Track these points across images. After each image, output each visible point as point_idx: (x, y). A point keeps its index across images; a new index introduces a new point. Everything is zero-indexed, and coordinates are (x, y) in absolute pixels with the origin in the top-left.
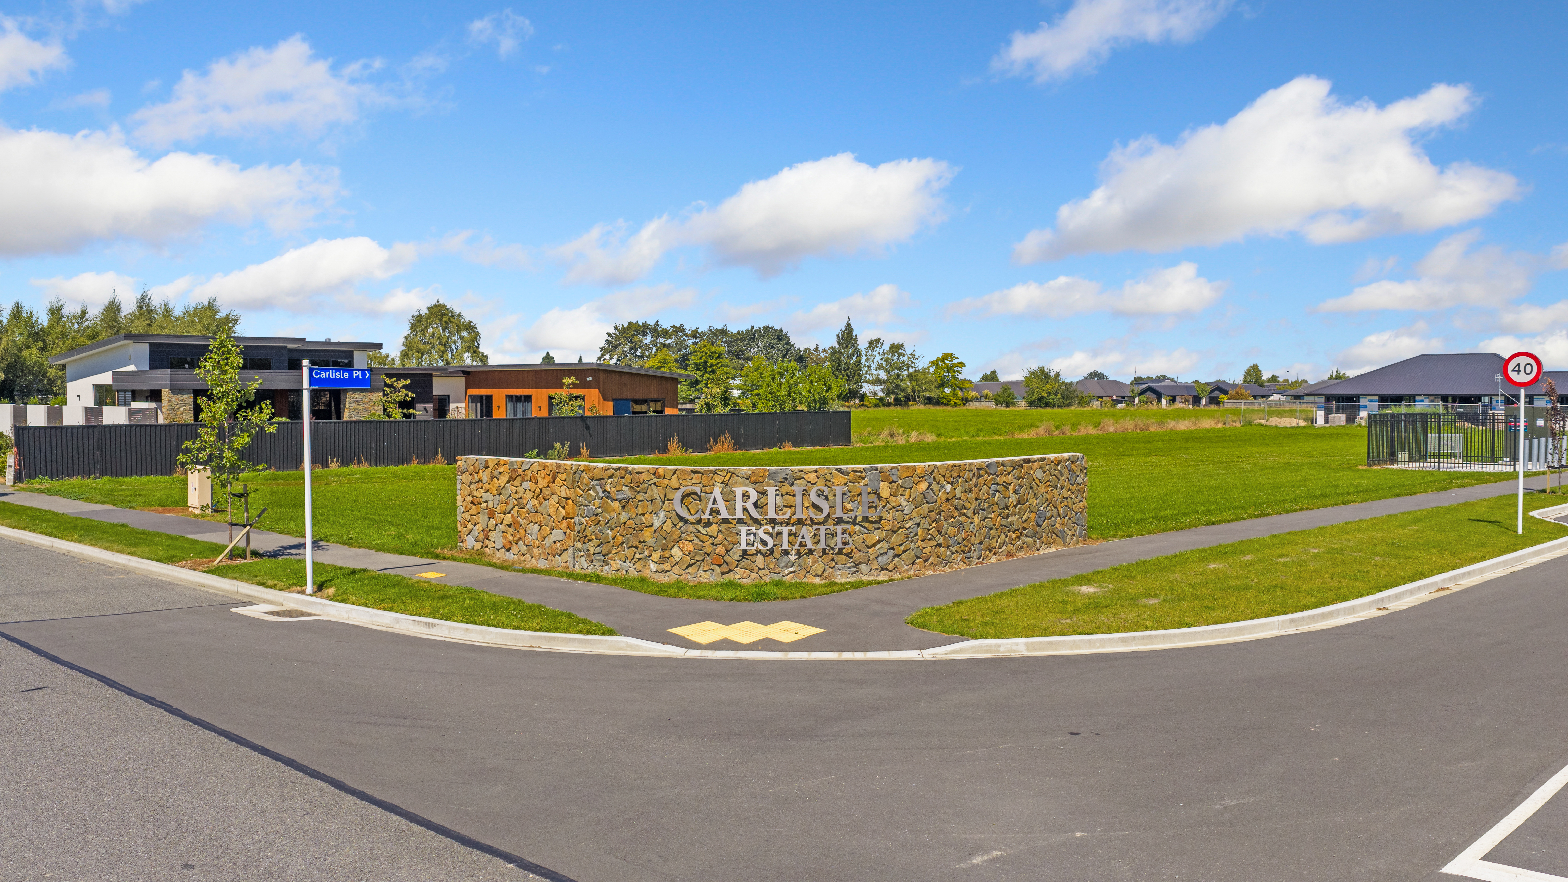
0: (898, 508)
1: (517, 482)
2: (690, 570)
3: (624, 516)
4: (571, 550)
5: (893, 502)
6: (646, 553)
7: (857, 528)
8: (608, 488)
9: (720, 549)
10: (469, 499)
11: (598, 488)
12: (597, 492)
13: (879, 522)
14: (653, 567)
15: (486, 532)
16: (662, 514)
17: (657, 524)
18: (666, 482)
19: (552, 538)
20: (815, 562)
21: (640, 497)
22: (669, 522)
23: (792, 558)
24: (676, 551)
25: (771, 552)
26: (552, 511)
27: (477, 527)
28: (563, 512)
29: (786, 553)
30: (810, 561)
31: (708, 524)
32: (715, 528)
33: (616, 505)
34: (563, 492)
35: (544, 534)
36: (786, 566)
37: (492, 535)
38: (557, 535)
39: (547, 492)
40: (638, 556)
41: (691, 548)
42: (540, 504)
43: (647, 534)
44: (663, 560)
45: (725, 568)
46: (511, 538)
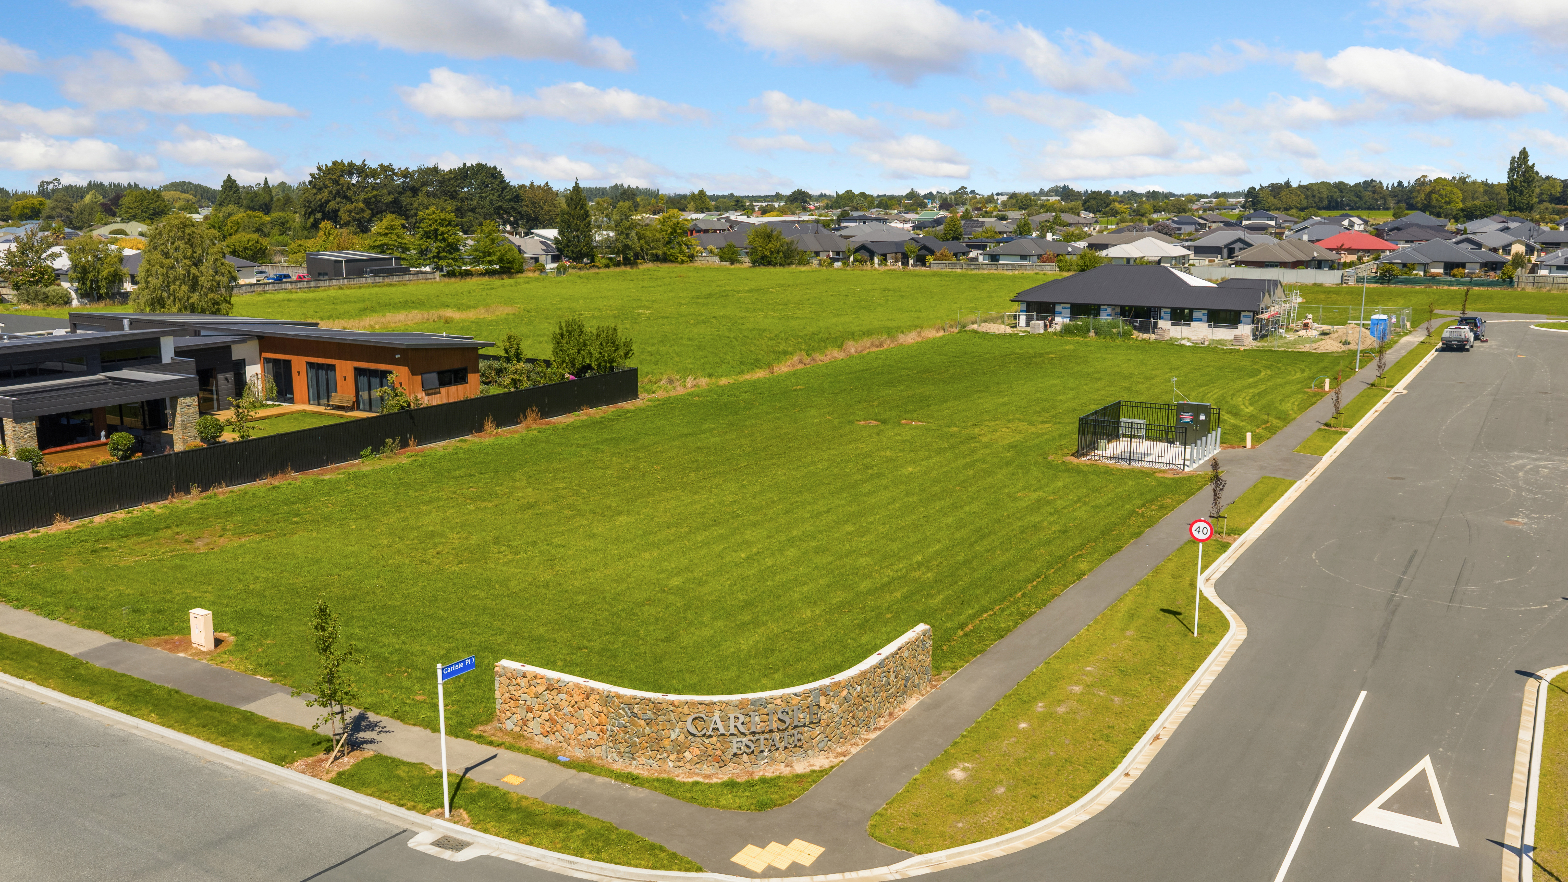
0: (830, 711)
1: (554, 692)
2: (697, 766)
3: (647, 730)
4: (604, 747)
5: (828, 707)
6: (665, 755)
7: (806, 729)
8: (635, 711)
9: (719, 752)
10: (508, 695)
11: (627, 709)
12: (626, 713)
13: (819, 722)
14: (671, 764)
15: (525, 723)
16: (677, 730)
17: (673, 737)
18: (680, 710)
19: (587, 736)
20: (780, 755)
21: (661, 718)
22: (682, 736)
23: (766, 754)
24: (687, 754)
25: (753, 752)
26: (586, 718)
27: (515, 716)
28: (597, 721)
29: (762, 751)
30: (777, 754)
31: (710, 736)
32: (714, 739)
33: (642, 722)
34: (597, 708)
35: (579, 732)
36: (763, 759)
37: (531, 724)
38: (591, 734)
39: (582, 705)
40: (659, 756)
41: (698, 752)
42: (576, 712)
43: (666, 743)
44: (679, 759)
45: (722, 764)
46: (549, 729)
